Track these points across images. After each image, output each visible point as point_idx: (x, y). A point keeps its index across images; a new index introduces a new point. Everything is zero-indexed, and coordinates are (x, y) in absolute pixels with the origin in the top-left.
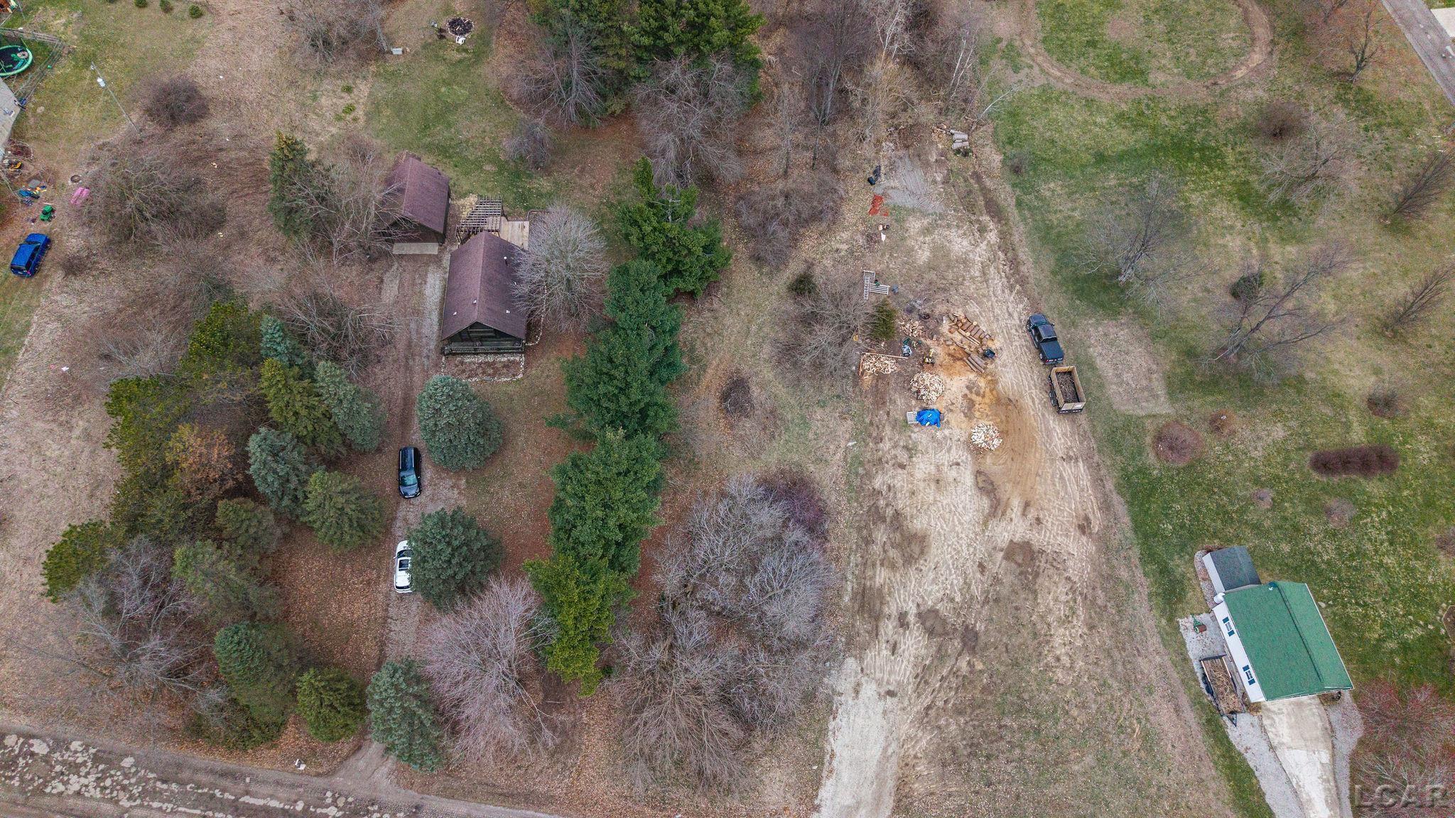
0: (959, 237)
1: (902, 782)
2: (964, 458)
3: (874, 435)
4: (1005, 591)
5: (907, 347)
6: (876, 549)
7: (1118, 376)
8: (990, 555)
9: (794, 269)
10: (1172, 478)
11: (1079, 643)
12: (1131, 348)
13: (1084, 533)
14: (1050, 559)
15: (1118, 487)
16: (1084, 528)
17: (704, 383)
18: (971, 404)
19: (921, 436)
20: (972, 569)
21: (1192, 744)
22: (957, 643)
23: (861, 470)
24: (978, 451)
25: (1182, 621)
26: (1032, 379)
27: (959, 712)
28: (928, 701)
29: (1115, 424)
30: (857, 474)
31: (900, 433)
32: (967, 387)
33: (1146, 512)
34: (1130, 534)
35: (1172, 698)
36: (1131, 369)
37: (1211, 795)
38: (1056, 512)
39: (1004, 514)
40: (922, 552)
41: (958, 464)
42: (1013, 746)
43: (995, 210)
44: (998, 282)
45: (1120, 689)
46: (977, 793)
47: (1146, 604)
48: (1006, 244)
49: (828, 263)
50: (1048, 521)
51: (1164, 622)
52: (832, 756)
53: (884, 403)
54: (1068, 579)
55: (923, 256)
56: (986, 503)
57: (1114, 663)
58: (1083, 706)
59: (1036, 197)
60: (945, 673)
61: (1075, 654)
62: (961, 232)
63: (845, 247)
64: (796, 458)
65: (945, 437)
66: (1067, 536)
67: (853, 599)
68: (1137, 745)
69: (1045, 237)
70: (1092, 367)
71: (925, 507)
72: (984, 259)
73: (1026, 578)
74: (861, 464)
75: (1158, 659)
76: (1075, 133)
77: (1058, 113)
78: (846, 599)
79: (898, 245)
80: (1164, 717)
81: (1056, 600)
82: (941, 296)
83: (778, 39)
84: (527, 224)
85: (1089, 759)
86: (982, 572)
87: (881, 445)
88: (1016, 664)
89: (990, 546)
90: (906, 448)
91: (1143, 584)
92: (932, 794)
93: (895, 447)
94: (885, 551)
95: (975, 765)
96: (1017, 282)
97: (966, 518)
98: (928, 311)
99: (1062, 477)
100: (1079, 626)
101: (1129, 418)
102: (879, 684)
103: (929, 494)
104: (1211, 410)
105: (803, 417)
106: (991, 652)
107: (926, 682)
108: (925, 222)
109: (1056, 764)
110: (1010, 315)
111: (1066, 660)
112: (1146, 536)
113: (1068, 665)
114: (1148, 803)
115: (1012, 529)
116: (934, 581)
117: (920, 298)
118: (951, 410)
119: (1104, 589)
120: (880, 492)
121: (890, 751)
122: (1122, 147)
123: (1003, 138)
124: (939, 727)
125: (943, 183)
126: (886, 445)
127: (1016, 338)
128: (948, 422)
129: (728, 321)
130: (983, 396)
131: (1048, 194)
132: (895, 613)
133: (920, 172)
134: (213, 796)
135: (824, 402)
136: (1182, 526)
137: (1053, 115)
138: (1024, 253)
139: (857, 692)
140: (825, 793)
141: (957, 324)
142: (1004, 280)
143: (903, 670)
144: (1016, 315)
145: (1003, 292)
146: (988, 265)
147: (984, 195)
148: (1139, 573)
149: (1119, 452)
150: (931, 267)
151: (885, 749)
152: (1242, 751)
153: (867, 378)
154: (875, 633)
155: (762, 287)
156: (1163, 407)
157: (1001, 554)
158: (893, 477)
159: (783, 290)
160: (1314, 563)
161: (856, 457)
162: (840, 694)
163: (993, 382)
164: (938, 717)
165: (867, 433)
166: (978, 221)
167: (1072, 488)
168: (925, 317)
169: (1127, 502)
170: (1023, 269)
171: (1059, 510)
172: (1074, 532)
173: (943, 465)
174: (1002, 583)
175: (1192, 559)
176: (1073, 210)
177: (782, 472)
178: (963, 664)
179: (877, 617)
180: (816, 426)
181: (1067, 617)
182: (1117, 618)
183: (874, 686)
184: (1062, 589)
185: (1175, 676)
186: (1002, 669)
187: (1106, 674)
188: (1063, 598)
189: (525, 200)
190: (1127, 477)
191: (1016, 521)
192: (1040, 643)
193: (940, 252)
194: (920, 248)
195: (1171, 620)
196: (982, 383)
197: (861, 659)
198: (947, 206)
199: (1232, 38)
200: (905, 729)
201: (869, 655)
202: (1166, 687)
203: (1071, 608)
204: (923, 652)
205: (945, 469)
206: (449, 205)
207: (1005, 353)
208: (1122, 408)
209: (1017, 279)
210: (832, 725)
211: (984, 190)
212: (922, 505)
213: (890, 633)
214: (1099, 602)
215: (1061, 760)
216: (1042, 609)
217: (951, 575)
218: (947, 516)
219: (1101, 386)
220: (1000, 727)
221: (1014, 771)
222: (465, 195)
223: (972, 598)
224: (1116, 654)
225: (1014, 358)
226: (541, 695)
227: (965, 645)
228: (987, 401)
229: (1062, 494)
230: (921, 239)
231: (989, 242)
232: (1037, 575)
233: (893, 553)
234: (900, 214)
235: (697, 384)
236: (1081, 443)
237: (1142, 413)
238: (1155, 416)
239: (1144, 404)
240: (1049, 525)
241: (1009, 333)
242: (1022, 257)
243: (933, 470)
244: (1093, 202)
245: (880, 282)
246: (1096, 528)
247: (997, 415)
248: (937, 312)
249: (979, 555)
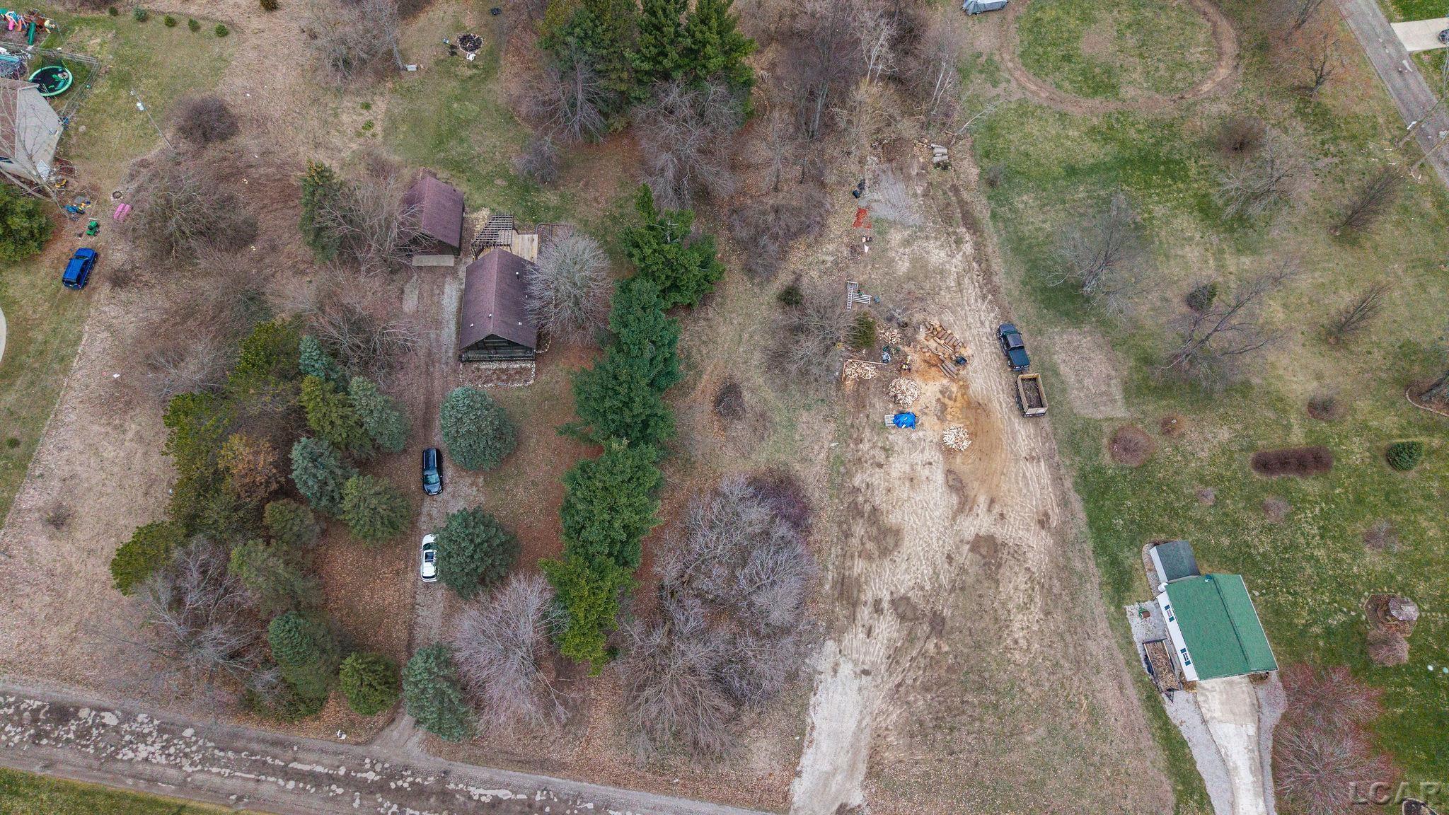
0: (937, 248)
1: (874, 751)
2: (936, 458)
3: (855, 436)
4: (970, 580)
5: (886, 354)
6: (855, 541)
7: (1080, 381)
8: (958, 548)
9: (783, 279)
10: (1125, 476)
11: (1035, 627)
12: (1092, 355)
13: (1043, 528)
14: (1012, 551)
15: (1076, 484)
16: (1043, 523)
17: (700, 387)
18: (944, 407)
19: (897, 437)
20: (940, 560)
21: (1133, 717)
22: (927, 628)
23: (842, 469)
24: (948, 452)
25: (1128, 608)
26: (1001, 384)
27: (927, 689)
28: (899, 679)
29: (1075, 427)
30: (838, 473)
31: (878, 434)
32: (941, 392)
33: (1100, 508)
34: (1085, 529)
35: (1117, 677)
36: (1091, 375)
37: (1148, 764)
38: (1018, 508)
39: (971, 509)
40: (896, 545)
41: (930, 464)
42: (974, 720)
43: (972, 223)
44: (971, 292)
45: (1070, 669)
46: (940, 760)
47: (1096, 592)
48: (980, 256)
49: (814, 274)
50: (1011, 516)
51: (1113, 608)
52: (813, 728)
53: (864, 406)
54: (1028, 569)
55: (903, 267)
56: (954, 500)
57: (1066, 646)
58: (1037, 684)
59: (1010, 209)
60: (914, 654)
61: (1031, 637)
62: (938, 243)
63: (830, 258)
64: (783, 458)
65: (919, 439)
66: (1028, 530)
67: (833, 587)
68: (1084, 719)
69: (1017, 249)
70: (1056, 373)
71: (900, 503)
72: (960, 268)
73: (990, 569)
74: (842, 463)
75: (1106, 642)
76: (1048, 146)
77: (1033, 127)
78: (827, 587)
79: (881, 256)
80: (1109, 694)
81: (1016, 589)
82: (918, 305)
83: (770, 54)
84: (536, 237)
85: (1041, 731)
86: (950, 563)
87: (861, 446)
88: (978, 646)
89: (957, 539)
90: (883, 448)
91: (1095, 574)
92: (901, 761)
93: (874, 447)
94: (863, 544)
95: (939, 736)
96: (989, 292)
97: (937, 513)
98: (906, 320)
99: (1024, 476)
100: (1036, 612)
101: (1087, 422)
102: (855, 663)
103: (903, 491)
104: (1163, 414)
105: (790, 420)
106: (956, 636)
107: (897, 662)
108: (906, 233)
109: (1012, 735)
110: (982, 323)
111: (1023, 643)
112: (1099, 530)
113: (1025, 647)
114: (1092, 769)
115: (979, 523)
116: (907, 571)
117: (899, 307)
118: (926, 414)
119: (1060, 579)
120: (859, 490)
121: (864, 723)
122: (1091, 161)
123: (980, 151)
124: (908, 703)
125: (923, 196)
126: (865, 446)
127: (987, 345)
128: (922, 424)
129: (722, 330)
130: (955, 401)
131: (1021, 206)
132: (870, 600)
133: (901, 185)
134: (265, 763)
135: (809, 405)
136: (1133, 521)
137: (1027, 129)
138: (997, 264)
139: (835, 671)
140: (806, 760)
141: (933, 332)
142: (978, 290)
143: (877, 651)
144: (987, 324)
145: (976, 300)
146: (963, 276)
147: (961, 207)
148: (1092, 564)
149: (1078, 453)
150: (910, 278)
151: (860, 722)
152: (1178, 723)
153: (849, 383)
154: (852, 618)
155: (753, 297)
156: (1120, 411)
157: (968, 547)
158: (871, 476)
159: (773, 301)
160: (1250, 555)
161: (838, 457)
162: (820, 673)
163: (965, 387)
164: (907, 694)
165: (848, 435)
166: (955, 233)
167: (1034, 486)
168: (904, 326)
169: (1083, 499)
170: (996, 279)
171: (1022, 506)
172: (1034, 527)
173: (917, 464)
174: (968, 573)
175: (1140, 552)
176: (1044, 222)
177: (771, 471)
178: (931, 647)
179: (854, 604)
180: (802, 428)
181: (1025, 604)
182: (1071, 605)
183: (850, 666)
184: (1022, 578)
185: (1120, 657)
186: (966, 651)
187: (1059, 656)
188: (1022, 587)
189: (534, 213)
190: (1084, 477)
191: (981, 516)
192: (1000, 628)
193: (919, 263)
194: (900, 259)
195: (1119, 607)
196: (954, 388)
197: (839, 641)
198: (926, 218)
199: (1201, 53)
200: (878, 704)
201: (847, 637)
202: (1112, 667)
203: (1030, 596)
204: (895, 635)
205: (919, 468)
206: (463, 219)
207: (976, 360)
208: (1082, 412)
209: (989, 288)
210: (813, 700)
211: (962, 203)
212: (897, 502)
213: (866, 618)
214: (1055, 591)
215: (1016, 732)
216: (1003, 596)
217: (921, 565)
218: (920, 511)
219: (1064, 391)
220: (963, 702)
221: (974, 742)
222: (477, 209)
223: (940, 586)
224: (1068, 638)
225: (984, 364)
226: (554, 674)
227: (933, 628)
228: (959, 405)
229: (1025, 491)
230: (902, 250)
231: (964, 253)
232: (999, 566)
233: (870, 545)
234: (882, 226)
235: (693, 389)
236: (1044, 444)
237: (1100, 416)
238: (1112, 419)
239: (1102, 408)
240: (1012, 520)
241: (980, 341)
242: (995, 267)
243: (907, 469)
244: (1063, 214)
245: (862, 292)
246: (1054, 523)
247: (967, 418)
248: (914, 320)
249: (947, 548)
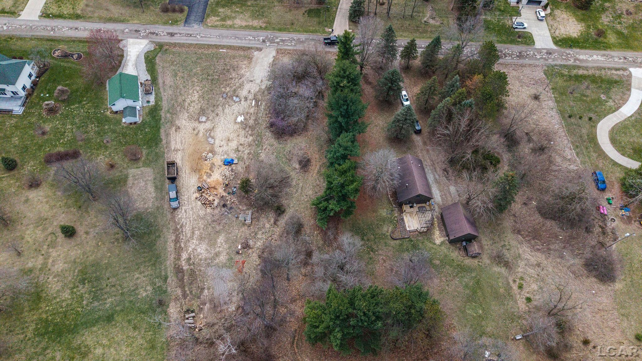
0: (201, 254)
1: (250, 63)
2: (217, 149)
3: (251, 155)
4: (211, 108)
5: (234, 190)
6: (253, 118)
7: (146, 184)
8: (214, 118)
9: (283, 220)
10: (139, 146)
11: (190, 96)
12: (136, 197)
14: (193, 118)
15: (161, 141)
16: (178, 128)
17: (318, 167)
18: (211, 169)
19: (233, 156)
20: (220, 113)
21: (162, 75)
22: (229, 94)
23: (257, 142)
24: (212, 151)
25: (153, 104)
26: (183, 180)
27: (231, 78)
28: (240, 80)
29: (154, 163)
30: (258, 141)
31: (241, 156)
32: (211, 175)
33: (154, 134)
34: (162, 127)
35: (164, 85)
36: (140, 188)
37: (161, 65)
38: (187, 133)
39: (206, 131)
41: (220, 147)
42: (216, 72)
43: (179, 270)
44: (187, 229)
45: (180, 86)
46: (229, 62)
47: (164, 107)
48: (178, 251)
49: (267, 226)
50: (190, 130)
51: (159, 103)
52: (269, 67)
53: (246, 168)
54: (188, 113)
55: (221, 239)
56: (212, 134)
57: (180, 92)
58: (193, 82)
59: (155, 285)
60: (234, 87)
61: (192, 94)
62: (200, 257)
63: (259, 236)
64: (281, 146)
65: (223, 155)
66: (185, 126)
68: (179, 74)
69: (157, 258)
70: (156, 187)
71: (234, 132)
72: (191, 241)
74: (256, 145)
75: (165, 94)
76: (119, 337)
79: (232, 244)
80: (169, 80)
81: (194, 107)
82: (216, 218)
84: (408, 229)
85: (194, 71)
86: (217, 113)
88: (211, 90)
89: (213, 121)
90: (239, 151)
91: (163, 113)
92: (242, 61)
93: (243, 151)
94: (250, 117)
95: (229, 67)
96: (179, 229)
97: (220, 129)
98: (223, 209)
99: (182, 144)
100: (188, 101)
101: (148, 166)
102: (255, 83)
103: (231, 136)
104: (111, 172)
105: (278, 160)
106: (218, 93)
107: (240, 84)
108: (217, 261)
109: (204, 69)
110: (186, 211)
111: (195, 92)
112: (156, 127)
114: (180, 63)
115: (204, 127)
116: (234, 110)
117: (226, 215)
118: (219, 166)
119: (177, 111)
120: (250, 135)
121: (253, 69)
122: (95, 329)
124: (238, 75)
125: (204, 288)
126: (247, 152)
127: (185, 199)
128: (221, 161)
129: (310, 192)
130: (205, 172)
131: (149, 288)
133: (216, 294)
135: (270, 166)
136: (142, 131)
138: (171, 246)
139: (262, 81)
140: (271, 60)
141: (211, 203)
142: (184, 230)
143: (247, 87)
144: (183, 211)
145: (186, 224)
146: (190, 238)
147: (183, 283)
148: (163, 116)
149: (156, 153)
150: (218, 233)
152: (148, 75)
153: (252, 177)
154: (255, 95)
156: (132, 171)
157: (210, 118)
158: (245, 141)
159: (287, 210)
160: (99, 123)
161: (258, 147)
162: (267, 80)
163: (200, 178)
164: (238, 77)
165: (254, 155)
166: (190, 265)
167: (178, 140)
168: (224, 206)
169: (159, 136)
170: (173, 238)
171: (185, 133)
172: (182, 127)
174: (211, 110)
175: (143, 121)
176: (138, 278)
177: (286, 140)
178: (228, 89)
179: (254, 99)
180: (272, 157)
181: (191, 103)
182: (175, 103)
184: (191, 110)
185: (161, 90)
186: (216, 89)
187: (183, 89)
188: (191, 108)
190: (157, 144)
191: (202, 129)
192: (202, 95)
193: (212, 243)
194: (222, 243)
195: (157, 104)
196: (205, 177)
197: (260, 89)
198: (205, 273)
200: (248, 74)
201: (257, 89)
202: (165, 88)
203: (189, 105)
204: (240, 91)
205: (225, 145)
207: (192, 191)
208: (149, 170)
209: (177, 232)
210: (269, 73)
211: (182, 287)
213: (250, 95)
214: (179, 107)
215: (202, 70)
216: (200, 104)
217: (228, 112)
219: (155, 179)
220: (219, 76)
221: (217, 67)
223: (222, 106)
224: (178, 94)
225: (189, 190)
227: (227, 94)
228: (204, 170)
229: (183, 139)
230: (221, 249)
231: (187, 252)
234: (230, 263)
235: (320, 166)
237: (142, 169)
238: (137, 168)
239: (139, 173)
240: (190, 128)
241: (188, 202)
242: (172, 245)
243: (230, 144)
244: (125, 285)
245: (243, 221)
246: (174, 128)
247: (201, 165)
248: (219, 209)
249: (218, 118)
